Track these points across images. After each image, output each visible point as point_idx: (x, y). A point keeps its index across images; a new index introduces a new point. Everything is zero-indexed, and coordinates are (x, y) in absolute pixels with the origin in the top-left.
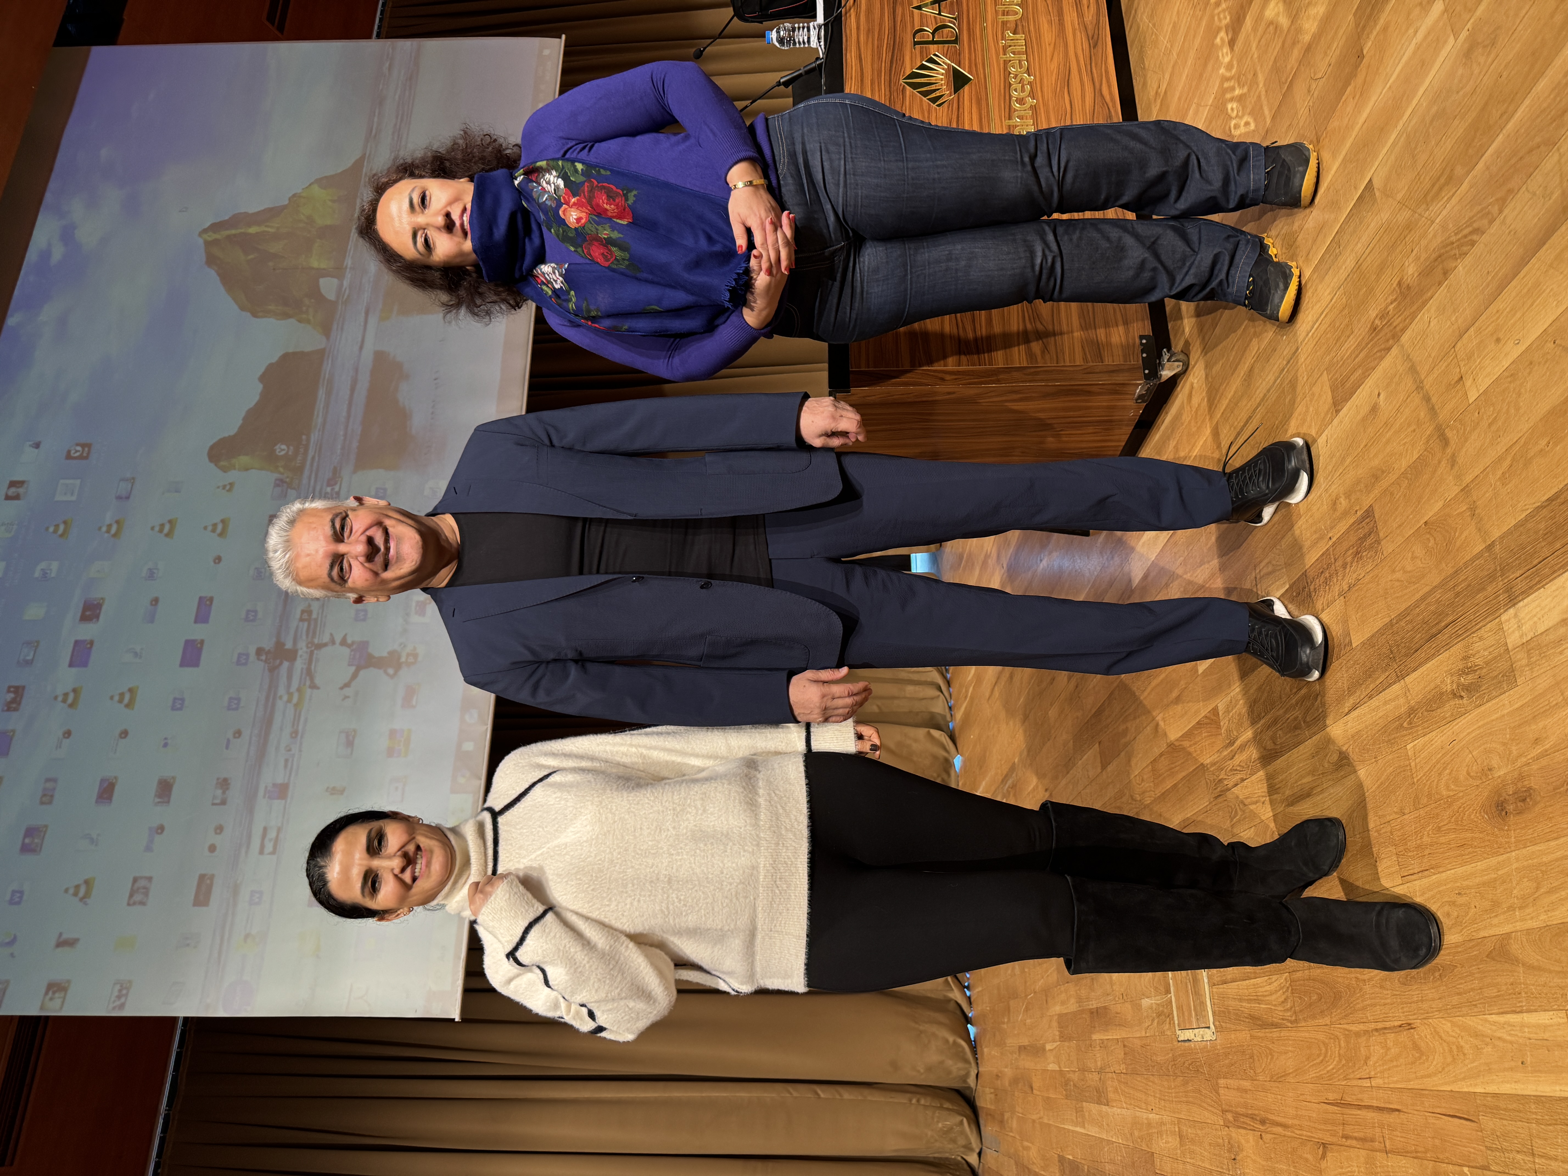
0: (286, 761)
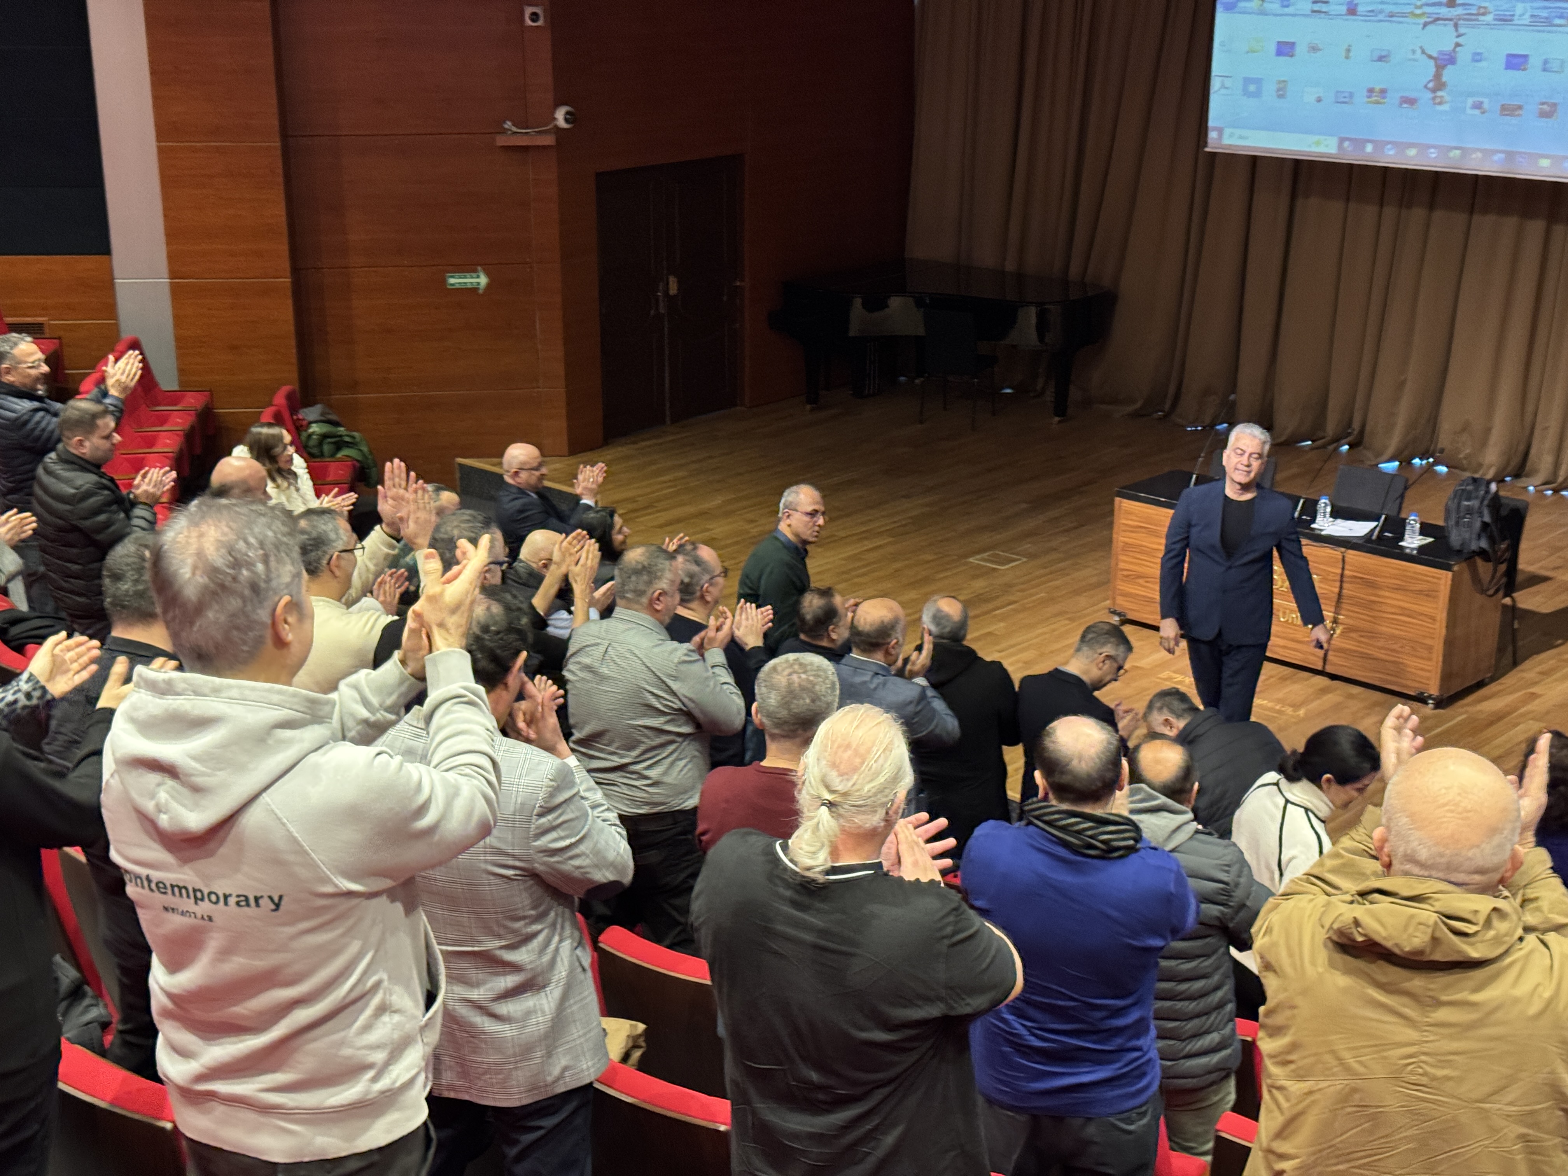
0: (1372, 11)
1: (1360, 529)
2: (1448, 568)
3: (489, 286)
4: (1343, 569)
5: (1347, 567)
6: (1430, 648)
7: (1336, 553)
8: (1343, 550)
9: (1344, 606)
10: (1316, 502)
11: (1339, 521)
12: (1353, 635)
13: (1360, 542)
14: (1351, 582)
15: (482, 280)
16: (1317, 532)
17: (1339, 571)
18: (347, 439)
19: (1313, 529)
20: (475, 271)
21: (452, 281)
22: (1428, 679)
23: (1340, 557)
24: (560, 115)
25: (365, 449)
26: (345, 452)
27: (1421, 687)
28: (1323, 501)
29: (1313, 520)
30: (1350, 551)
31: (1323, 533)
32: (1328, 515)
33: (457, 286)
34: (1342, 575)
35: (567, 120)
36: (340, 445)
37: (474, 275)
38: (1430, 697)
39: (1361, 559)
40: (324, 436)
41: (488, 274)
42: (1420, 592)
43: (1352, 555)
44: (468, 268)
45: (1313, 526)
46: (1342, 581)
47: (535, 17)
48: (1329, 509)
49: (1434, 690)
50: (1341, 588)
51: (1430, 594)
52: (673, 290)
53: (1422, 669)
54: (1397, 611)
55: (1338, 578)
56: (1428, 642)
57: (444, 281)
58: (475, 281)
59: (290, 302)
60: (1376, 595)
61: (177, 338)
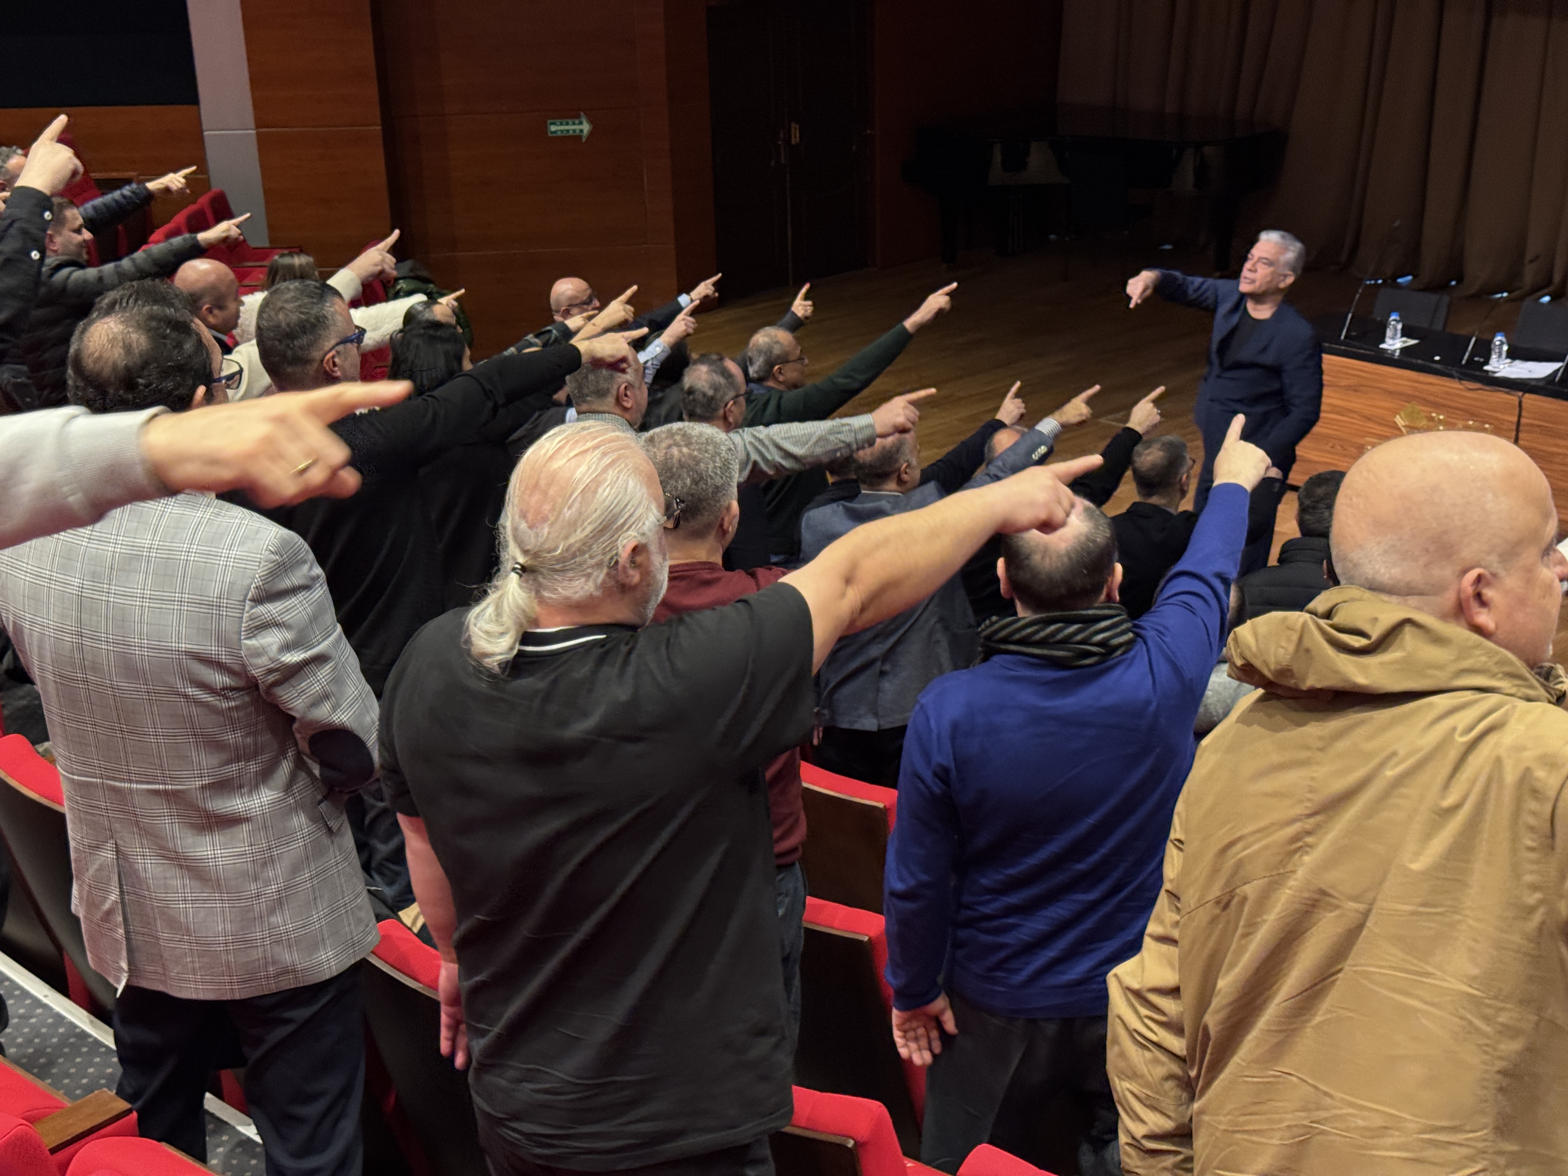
1: (1541, 370)
3: (591, 133)
4: (1520, 416)
5: (1524, 414)
7: (1513, 398)
8: (1520, 394)
10: (1490, 341)
11: (1518, 363)
13: (1541, 384)
14: (1528, 432)
15: (586, 127)
16: (1490, 374)
17: (1515, 419)
19: (1487, 371)
20: (579, 117)
21: (553, 128)
23: (1517, 403)
28: (1498, 339)
29: (1487, 362)
30: (1527, 395)
31: (1497, 375)
32: (1504, 355)
33: (559, 133)
34: (1518, 423)
37: (577, 121)
39: (1540, 404)
41: (591, 121)
43: (1529, 399)
44: (572, 114)
45: (1486, 368)
46: (1518, 431)
48: (1505, 348)
52: (795, 139)
55: (1514, 427)
57: (546, 128)
58: (577, 127)
59: (381, 151)
60: (1557, 446)
61: (266, 192)
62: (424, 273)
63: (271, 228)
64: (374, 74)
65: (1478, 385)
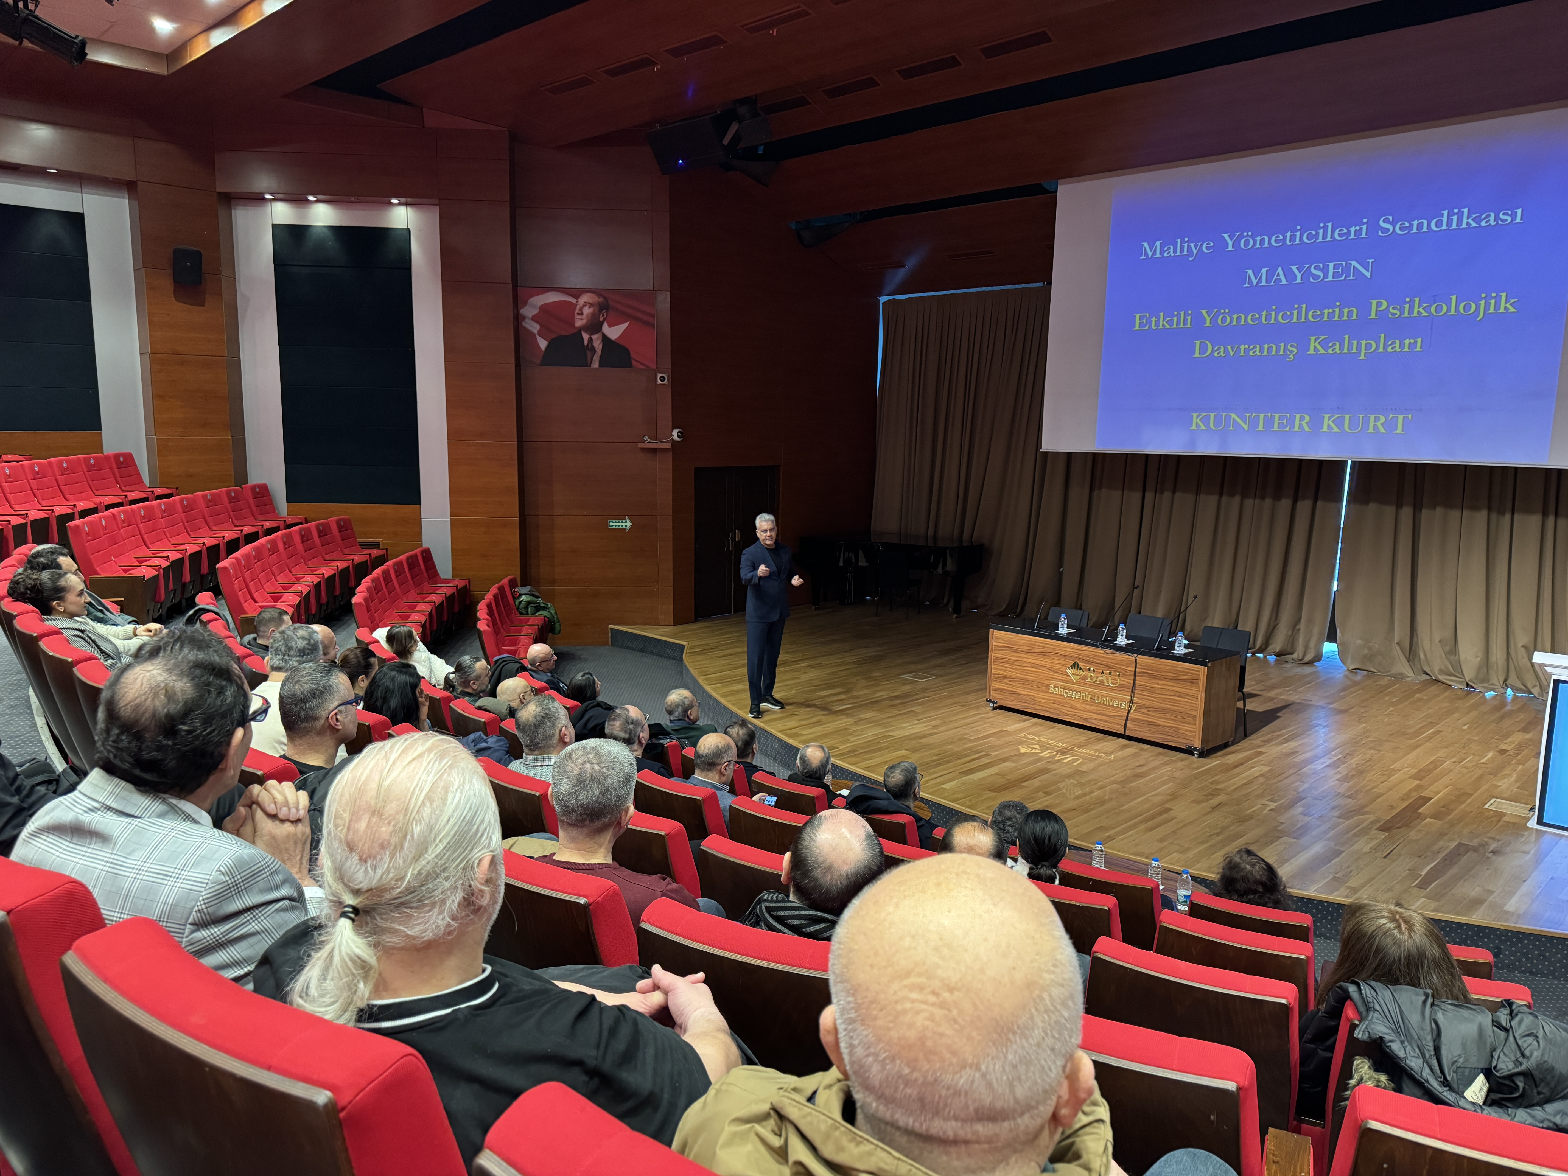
2: (1205, 664)
3: (631, 527)
4: (1136, 668)
6: (1194, 717)
7: (1131, 658)
8: (1136, 655)
9: (1137, 691)
10: (1116, 628)
12: (1143, 710)
14: (1141, 676)
15: (629, 524)
16: (1118, 646)
17: (1134, 670)
18: (542, 605)
19: (1116, 644)
20: (625, 519)
21: (611, 524)
22: (1194, 737)
23: (1134, 660)
24: (675, 433)
25: (553, 612)
26: (541, 612)
27: (1189, 743)
28: (1122, 627)
29: (1115, 639)
30: (1139, 657)
31: (1122, 646)
32: (1125, 636)
33: (614, 527)
34: (1135, 672)
35: (678, 436)
36: (538, 608)
37: (624, 521)
38: (1195, 749)
39: (1146, 661)
40: (529, 603)
41: (631, 521)
42: (1186, 681)
43: (1141, 659)
44: (621, 517)
45: (1115, 642)
46: (1135, 676)
47: (662, 379)
48: (1125, 632)
49: (1197, 744)
50: (1135, 680)
51: (1193, 682)
52: (738, 537)
53: (1190, 731)
54: (1172, 693)
55: (1133, 674)
56: (1194, 713)
57: (607, 524)
58: (624, 524)
59: (518, 531)
60: (1158, 684)
61: (453, 550)
62: (537, 594)
63: (453, 569)
64: (517, 491)
65: (1112, 651)
